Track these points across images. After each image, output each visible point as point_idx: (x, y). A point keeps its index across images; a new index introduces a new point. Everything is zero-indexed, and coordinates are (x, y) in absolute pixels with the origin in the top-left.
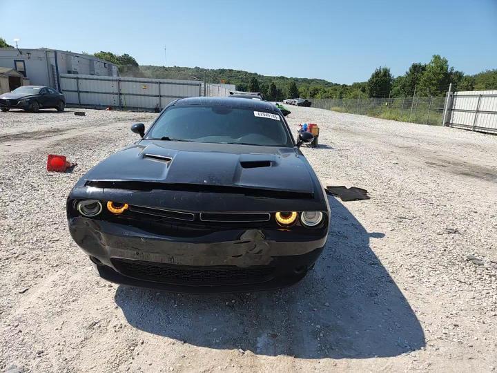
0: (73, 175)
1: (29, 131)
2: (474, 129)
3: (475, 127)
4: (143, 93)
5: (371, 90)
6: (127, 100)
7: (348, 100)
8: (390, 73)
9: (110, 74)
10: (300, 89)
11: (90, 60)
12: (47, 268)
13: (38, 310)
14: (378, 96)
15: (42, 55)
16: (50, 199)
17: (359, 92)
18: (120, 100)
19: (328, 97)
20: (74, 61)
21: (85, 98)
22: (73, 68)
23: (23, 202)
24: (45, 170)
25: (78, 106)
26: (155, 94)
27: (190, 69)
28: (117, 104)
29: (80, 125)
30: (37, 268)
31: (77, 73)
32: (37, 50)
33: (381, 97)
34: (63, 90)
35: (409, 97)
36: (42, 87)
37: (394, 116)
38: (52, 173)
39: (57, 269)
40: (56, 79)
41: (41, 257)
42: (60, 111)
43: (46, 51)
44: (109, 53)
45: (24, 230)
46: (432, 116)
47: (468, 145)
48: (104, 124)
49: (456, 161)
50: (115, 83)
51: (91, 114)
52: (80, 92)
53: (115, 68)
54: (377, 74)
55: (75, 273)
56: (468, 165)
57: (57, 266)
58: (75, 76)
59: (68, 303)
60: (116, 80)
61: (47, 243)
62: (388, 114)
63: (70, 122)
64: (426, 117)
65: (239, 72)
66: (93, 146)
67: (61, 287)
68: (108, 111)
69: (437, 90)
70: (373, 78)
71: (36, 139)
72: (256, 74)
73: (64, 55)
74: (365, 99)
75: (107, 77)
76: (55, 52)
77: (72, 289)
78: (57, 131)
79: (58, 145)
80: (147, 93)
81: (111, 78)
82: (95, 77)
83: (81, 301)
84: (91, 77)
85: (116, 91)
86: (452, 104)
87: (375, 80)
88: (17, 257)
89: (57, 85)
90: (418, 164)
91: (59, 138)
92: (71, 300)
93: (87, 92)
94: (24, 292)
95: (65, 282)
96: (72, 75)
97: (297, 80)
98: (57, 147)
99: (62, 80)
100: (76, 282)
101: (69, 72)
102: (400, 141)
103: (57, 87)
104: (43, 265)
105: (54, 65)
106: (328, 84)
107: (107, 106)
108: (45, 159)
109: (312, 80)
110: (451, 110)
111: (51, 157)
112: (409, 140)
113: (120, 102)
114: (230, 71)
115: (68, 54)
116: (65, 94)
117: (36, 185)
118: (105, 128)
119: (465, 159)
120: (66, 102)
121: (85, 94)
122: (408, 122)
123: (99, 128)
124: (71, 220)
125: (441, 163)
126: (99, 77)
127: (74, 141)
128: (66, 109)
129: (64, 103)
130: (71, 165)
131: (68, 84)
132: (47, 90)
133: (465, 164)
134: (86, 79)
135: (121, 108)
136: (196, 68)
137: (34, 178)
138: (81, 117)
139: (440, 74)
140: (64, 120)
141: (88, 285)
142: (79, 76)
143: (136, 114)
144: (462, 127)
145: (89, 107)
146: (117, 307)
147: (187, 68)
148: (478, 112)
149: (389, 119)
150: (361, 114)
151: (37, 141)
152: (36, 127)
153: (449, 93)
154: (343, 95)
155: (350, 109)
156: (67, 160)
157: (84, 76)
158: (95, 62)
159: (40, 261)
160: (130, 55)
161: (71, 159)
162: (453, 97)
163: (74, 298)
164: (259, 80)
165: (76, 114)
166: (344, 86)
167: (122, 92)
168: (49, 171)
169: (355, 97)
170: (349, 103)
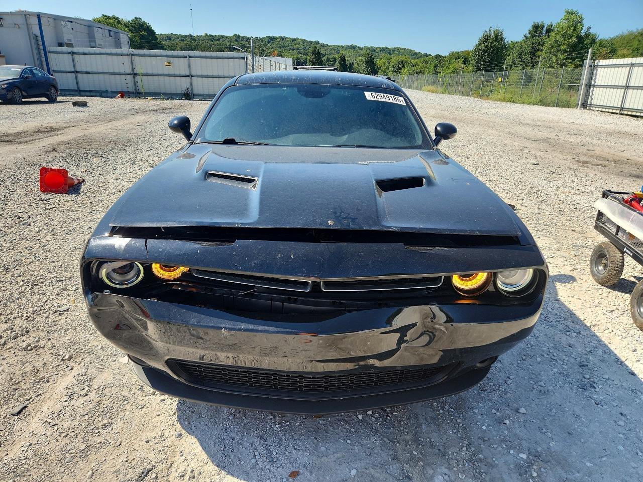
0: (80, 198)
1: (10, 132)
2: (621, 111)
3: (622, 109)
4: (166, 72)
5: (478, 61)
6: (145, 84)
7: (445, 75)
8: (504, 36)
9: (118, 45)
10: (379, 62)
11: (89, 26)
12: (55, 363)
13: (46, 449)
14: (488, 69)
15: (20, 20)
16: (49, 238)
17: (460, 64)
18: (135, 82)
19: (418, 73)
20: (66, 29)
21: (86, 82)
22: (66, 38)
23: (8, 245)
24: (37, 191)
25: (77, 93)
26: (183, 73)
27: (227, 37)
28: (131, 89)
29: (82, 121)
30: (38, 364)
31: (71, 45)
32: (11, 13)
33: (492, 70)
34: (54, 71)
35: (528, 69)
36: (24, 67)
37: (509, 96)
38: (47, 196)
39: (71, 364)
40: (43, 55)
41: (42, 343)
42: (52, 100)
43: (26, 15)
44: (114, 17)
45: (12, 295)
46: (564, 96)
47: (621, 134)
48: (116, 119)
49: (617, 158)
50: (126, 60)
51: (95, 103)
52: (77, 72)
53: (124, 38)
54: (486, 38)
55: (101, 370)
56: (633, 162)
57: (70, 358)
58: (69, 49)
59: (96, 431)
60: (127, 55)
61: (51, 316)
62: (501, 94)
63: (67, 117)
64: (555, 97)
65: (294, 40)
66: (104, 151)
67: (81, 400)
68: (120, 100)
69: (567, 59)
70: (480, 44)
71: (20, 143)
72: (318, 43)
73: (51, 20)
74: (470, 74)
75: (114, 51)
76: (39, 16)
77: (99, 403)
78: (50, 131)
79: (54, 150)
80: (171, 72)
81: (119, 51)
82: (97, 50)
83: (117, 425)
84: (92, 50)
85: (129, 70)
86: (591, 77)
87: (482, 47)
88: (5, 343)
89: (44, 63)
90: (567, 164)
91: (54, 140)
92: (100, 425)
93: (88, 73)
94: (19, 412)
95: (87, 388)
96: (65, 49)
97: (373, 50)
98: (53, 155)
99: (51, 57)
100: (105, 387)
101: (61, 45)
102: (529, 132)
103: (45, 67)
104: (48, 358)
105: (39, 34)
106: (415, 55)
107: (118, 93)
108: (36, 174)
109: (394, 50)
110: (589, 86)
111: (44, 171)
112: (541, 129)
113: (136, 86)
114: (283, 39)
115: (57, 18)
116: (56, 76)
117: (25, 216)
118: (118, 124)
119: (626, 155)
120: (60, 87)
121: (85, 75)
122: (530, 103)
123: (110, 125)
124: (90, 296)
125: (597, 161)
126: (103, 51)
127: (76, 145)
128: (59, 98)
129: (57, 90)
130: (76, 182)
131: (60, 61)
132: (31, 70)
133: (628, 161)
134: (85, 54)
135: (137, 94)
136: (235, 35)
137: (21, 206)
138: (81, 109)
139: (571, 37)
140: (59, 113)
141: (126, 392)
142: (75, 49)
143: (158, 102)
144: (604, 109)
145: (92, 94)
146: (180, 435)
147: (222, 37)
148: (627, 87)
149: (504, 100)
150: (463, 95)
151: (22, 147)
152: (19, 126)
153: (587, 62)
154: (439, 70)
155: (449, 88)
156: (70, 174)
157: (81, 50)
158: (96, 29)
159: (41, 350)
160: (143, 19)
161: (75, 173)
162: (593, 68)
163: (105, 422)
164: (322, 52)
165: (75, 104)
166: (438, 56)
167: (137, 71)
168: (44, 191)
169: (456, 71)
170: (447, 80)
